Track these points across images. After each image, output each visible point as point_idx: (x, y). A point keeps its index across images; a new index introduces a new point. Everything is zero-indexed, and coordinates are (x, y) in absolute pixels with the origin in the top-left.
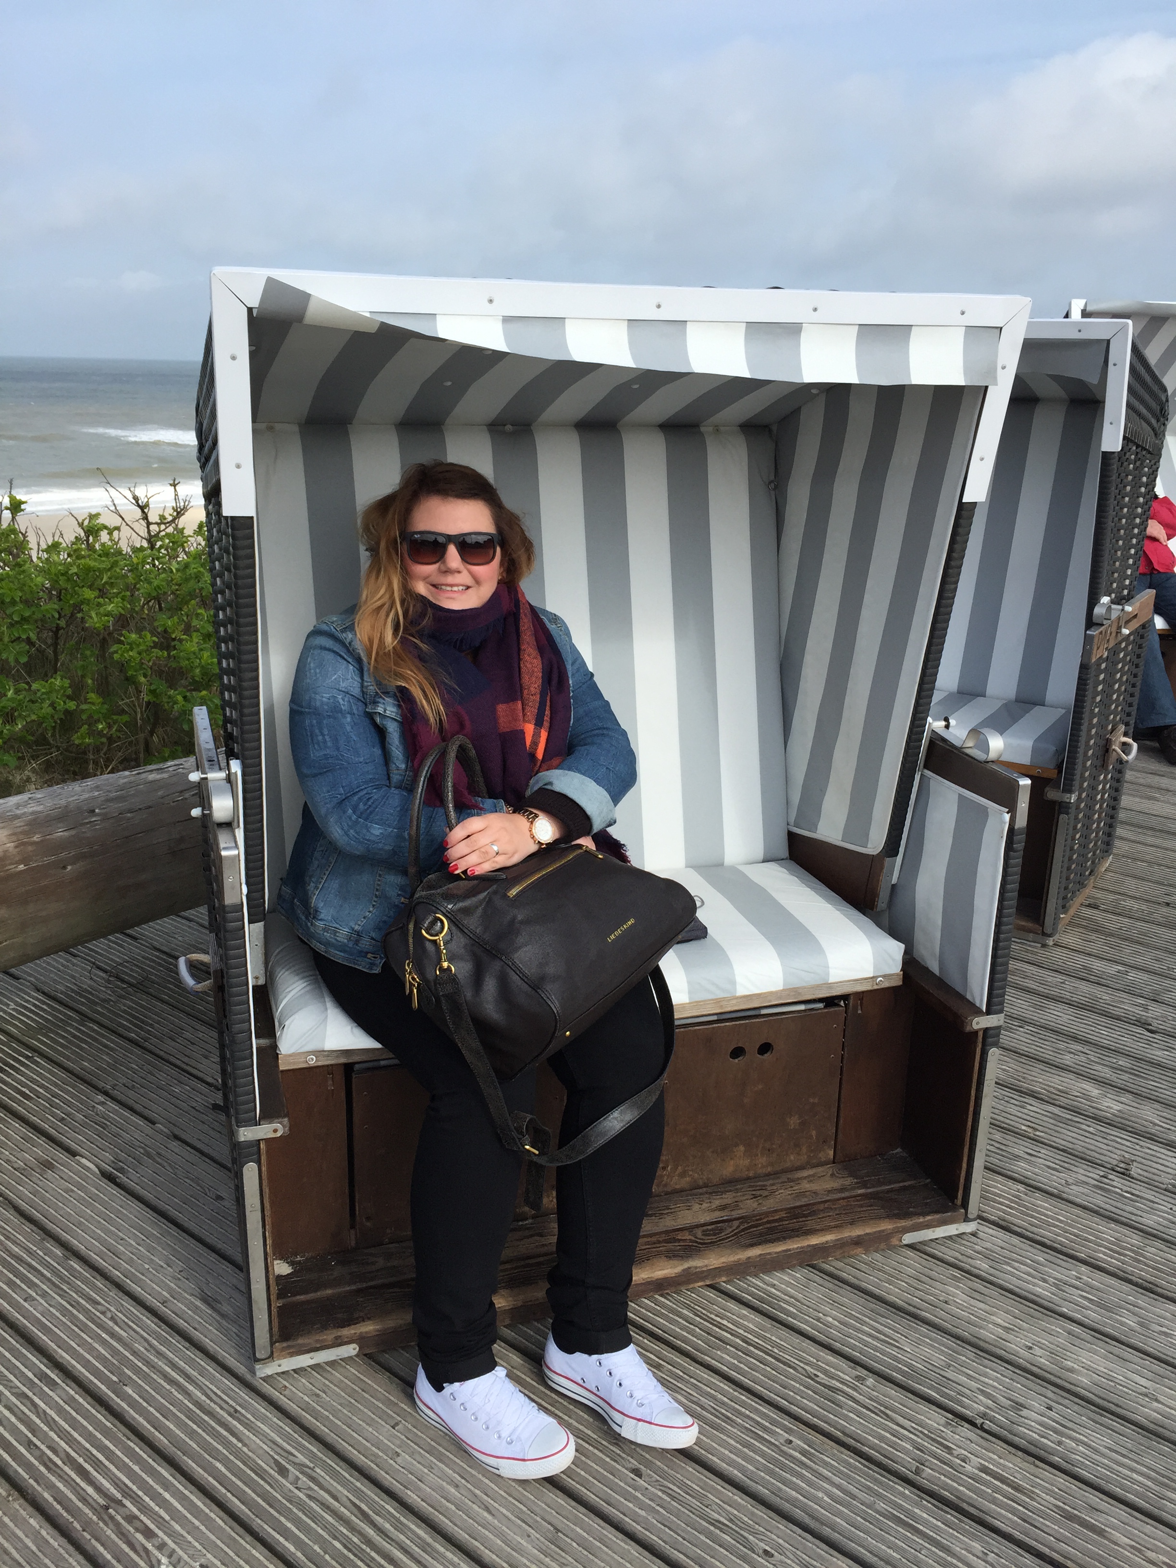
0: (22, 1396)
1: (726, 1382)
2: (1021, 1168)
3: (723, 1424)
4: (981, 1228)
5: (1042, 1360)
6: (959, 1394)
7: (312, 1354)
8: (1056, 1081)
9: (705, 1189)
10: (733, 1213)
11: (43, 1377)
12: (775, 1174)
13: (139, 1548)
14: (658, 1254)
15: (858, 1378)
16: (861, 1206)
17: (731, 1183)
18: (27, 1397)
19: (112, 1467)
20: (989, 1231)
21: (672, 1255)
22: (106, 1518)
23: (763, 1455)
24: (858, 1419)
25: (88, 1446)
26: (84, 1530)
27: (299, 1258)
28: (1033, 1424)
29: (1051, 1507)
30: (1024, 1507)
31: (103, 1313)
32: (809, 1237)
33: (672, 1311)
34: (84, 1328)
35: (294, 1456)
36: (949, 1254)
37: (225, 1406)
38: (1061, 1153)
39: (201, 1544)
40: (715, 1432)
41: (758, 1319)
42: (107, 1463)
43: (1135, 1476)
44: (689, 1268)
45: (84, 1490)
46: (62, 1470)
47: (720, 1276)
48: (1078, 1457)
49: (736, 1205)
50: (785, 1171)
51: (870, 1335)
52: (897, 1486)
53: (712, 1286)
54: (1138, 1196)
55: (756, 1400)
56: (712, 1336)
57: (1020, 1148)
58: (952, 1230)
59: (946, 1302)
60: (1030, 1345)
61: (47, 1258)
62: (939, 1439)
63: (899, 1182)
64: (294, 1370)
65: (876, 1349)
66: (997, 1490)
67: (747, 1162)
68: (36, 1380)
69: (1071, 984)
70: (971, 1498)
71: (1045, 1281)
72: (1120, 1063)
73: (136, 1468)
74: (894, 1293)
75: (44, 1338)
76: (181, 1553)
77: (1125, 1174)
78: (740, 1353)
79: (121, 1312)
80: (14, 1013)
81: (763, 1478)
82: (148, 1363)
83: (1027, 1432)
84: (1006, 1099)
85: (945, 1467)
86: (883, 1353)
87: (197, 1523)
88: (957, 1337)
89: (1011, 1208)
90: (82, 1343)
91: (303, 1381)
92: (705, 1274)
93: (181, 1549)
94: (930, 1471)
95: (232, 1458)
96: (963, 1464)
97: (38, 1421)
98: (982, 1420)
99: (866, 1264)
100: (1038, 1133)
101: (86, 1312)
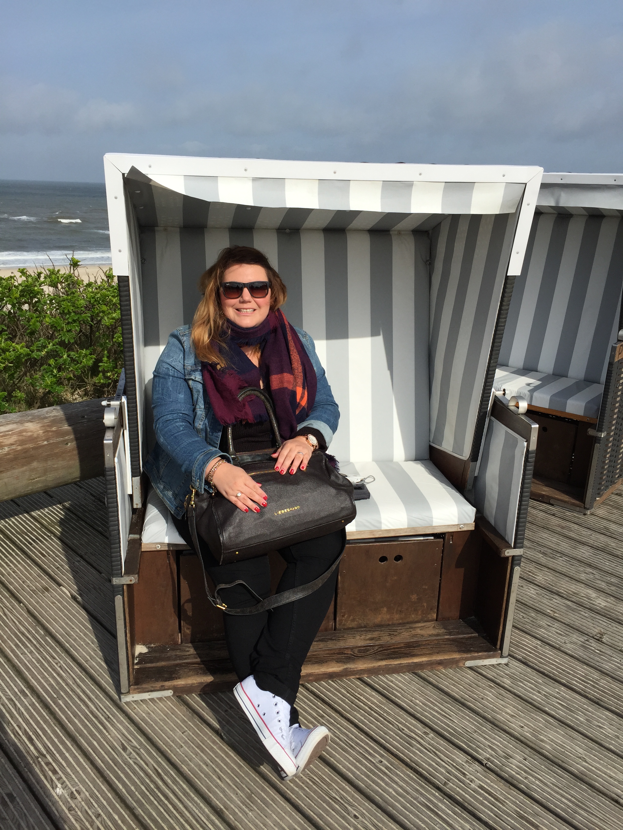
0: (10, 700)
1: (356, 728)
2: (542, 632)
3: (349, 749)
4: (511, 662)
5: (528, 734)
6: (477, 747)
7: (149, 693)
8: (573, 587)
9: (365, 629)
10: (376, 642)
11: (22, 692)
12: (403, 624)
13: (48, 777)
14: (332, 660)
15: (425, 733)
16: (445, 644)
17: (379, 626)
18: (13, 701)
19: (45, 738)
20: (515, 663)
21: (339, 661)
22: (37, 763)
23: (366, 767)
24: (420, 754)
25: (36, 727)
26: (25, 767)
27: (152, 645)
28: (514, 767)
29: (512, 810)
30: (498, 809)
31: (57, 664)
32: (413, 658)
33: (336, 689)
34: (46, 670)
35: (132, 742)
36: (490, 674)
37: (104, 714)
38: (566, 626)
39: (78, 780)
40: (344, 753)
41: (380, 698)
42: (43, 736)
43: (563, 800)
44: (347, 668)
45: (29, 748)
46: (21, 737)
47: (364, 674)
48: (534, 787)
49: (379, 639)
50: (408, 623)
51: (437, 712)
52: (432, 790)
53: (359, 679)
54: (603, 652)
55: (369, 738)
56: (354, 704)
57: (544, 622)
58: (494, 661)
59: (482, 699)
60: (523, 725)
61: (36, 635)
62: (461, 769)
63: (469, 634)
64: (141, 701)
65: (438, 719)
66: (486, 799)
67: (388, 617)
68: (19, 693)
69: (595, 536)
70: (471, 801)
71: (539, 693)
72: (612, 580)
73: (56, 740)
74: (455, 691)
75: (27, 673)
76: (68, 783)
77: (599, 640)
78: (366, 714)
79: (65, 664)
80: (47, 514)
81: (363, 778)
82: (72, 690)
83: (510, 770)
84: (543, 595)
85: (460, 783)
86: (442, 721)
87: (78, 769)
88: (484, 718)
89: (530, 653)
90: (44, 677)
91: (144, 706)
92: (356, 672)
93: (68, 781)
94: (452, 785)
95: (102, 740)
96: (470, 783)
97: (15, 713)
98: (487, 762)
99: (444, 675)
100: (555, 615)
101: (48, 662)
